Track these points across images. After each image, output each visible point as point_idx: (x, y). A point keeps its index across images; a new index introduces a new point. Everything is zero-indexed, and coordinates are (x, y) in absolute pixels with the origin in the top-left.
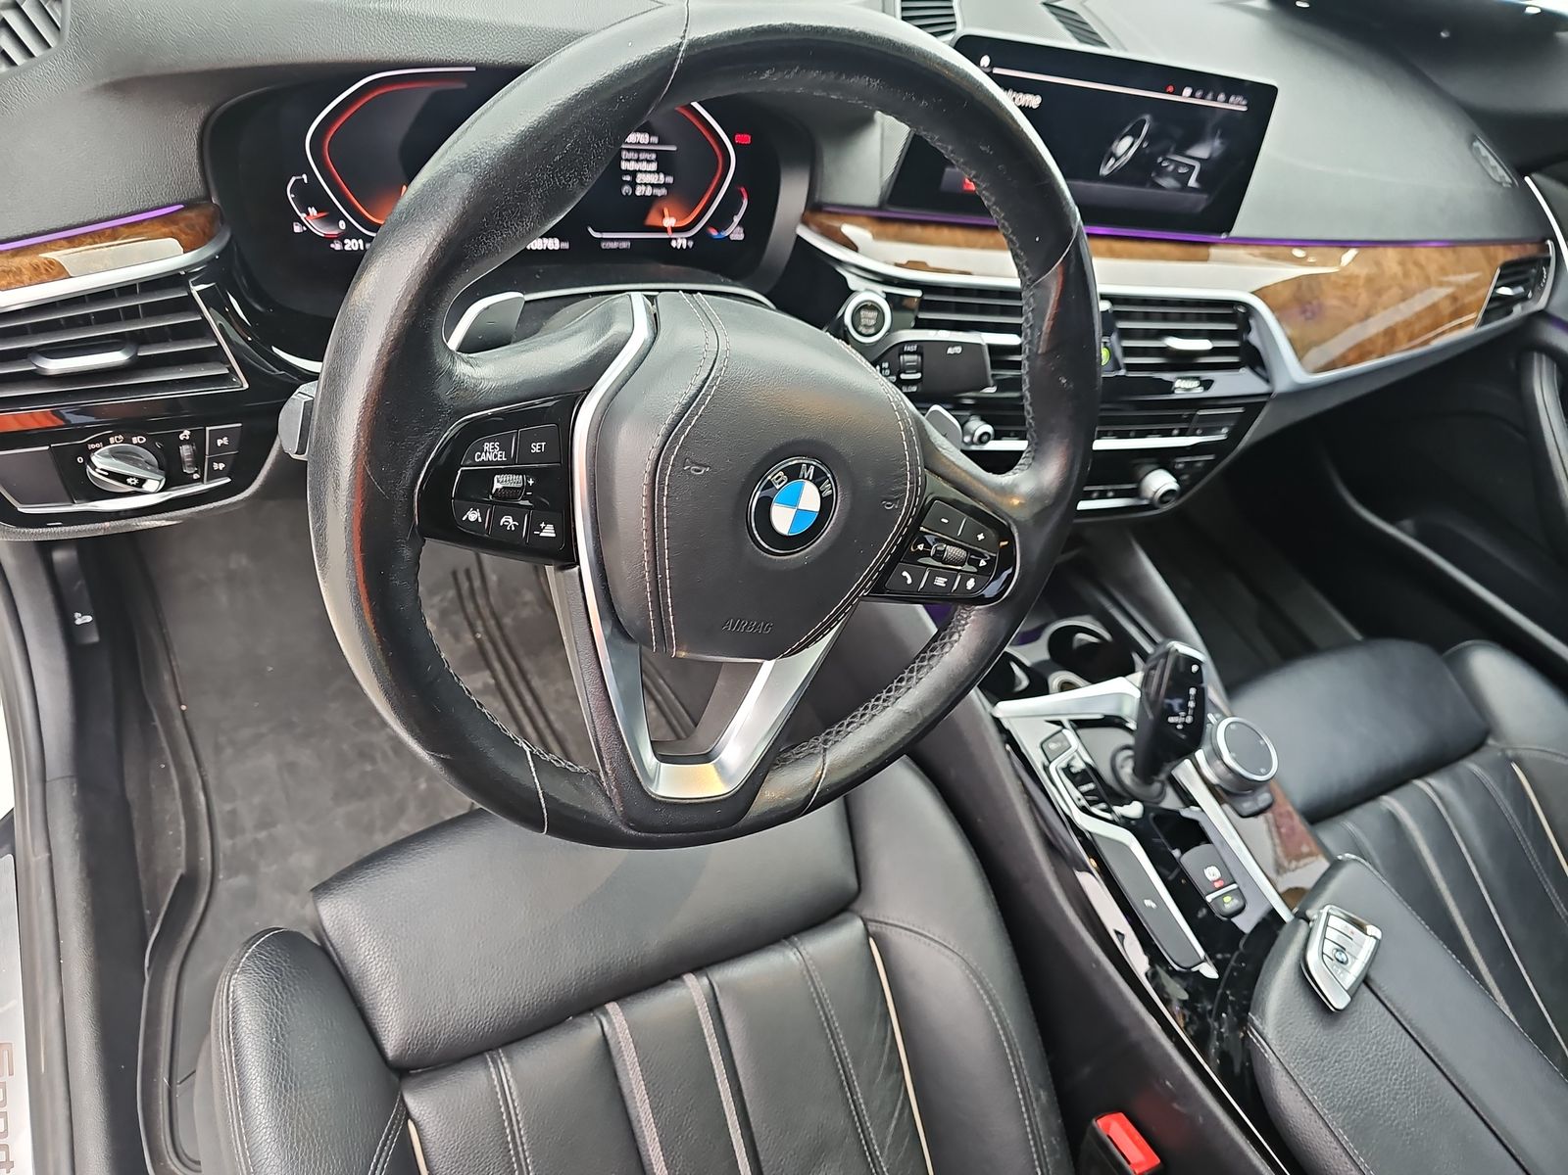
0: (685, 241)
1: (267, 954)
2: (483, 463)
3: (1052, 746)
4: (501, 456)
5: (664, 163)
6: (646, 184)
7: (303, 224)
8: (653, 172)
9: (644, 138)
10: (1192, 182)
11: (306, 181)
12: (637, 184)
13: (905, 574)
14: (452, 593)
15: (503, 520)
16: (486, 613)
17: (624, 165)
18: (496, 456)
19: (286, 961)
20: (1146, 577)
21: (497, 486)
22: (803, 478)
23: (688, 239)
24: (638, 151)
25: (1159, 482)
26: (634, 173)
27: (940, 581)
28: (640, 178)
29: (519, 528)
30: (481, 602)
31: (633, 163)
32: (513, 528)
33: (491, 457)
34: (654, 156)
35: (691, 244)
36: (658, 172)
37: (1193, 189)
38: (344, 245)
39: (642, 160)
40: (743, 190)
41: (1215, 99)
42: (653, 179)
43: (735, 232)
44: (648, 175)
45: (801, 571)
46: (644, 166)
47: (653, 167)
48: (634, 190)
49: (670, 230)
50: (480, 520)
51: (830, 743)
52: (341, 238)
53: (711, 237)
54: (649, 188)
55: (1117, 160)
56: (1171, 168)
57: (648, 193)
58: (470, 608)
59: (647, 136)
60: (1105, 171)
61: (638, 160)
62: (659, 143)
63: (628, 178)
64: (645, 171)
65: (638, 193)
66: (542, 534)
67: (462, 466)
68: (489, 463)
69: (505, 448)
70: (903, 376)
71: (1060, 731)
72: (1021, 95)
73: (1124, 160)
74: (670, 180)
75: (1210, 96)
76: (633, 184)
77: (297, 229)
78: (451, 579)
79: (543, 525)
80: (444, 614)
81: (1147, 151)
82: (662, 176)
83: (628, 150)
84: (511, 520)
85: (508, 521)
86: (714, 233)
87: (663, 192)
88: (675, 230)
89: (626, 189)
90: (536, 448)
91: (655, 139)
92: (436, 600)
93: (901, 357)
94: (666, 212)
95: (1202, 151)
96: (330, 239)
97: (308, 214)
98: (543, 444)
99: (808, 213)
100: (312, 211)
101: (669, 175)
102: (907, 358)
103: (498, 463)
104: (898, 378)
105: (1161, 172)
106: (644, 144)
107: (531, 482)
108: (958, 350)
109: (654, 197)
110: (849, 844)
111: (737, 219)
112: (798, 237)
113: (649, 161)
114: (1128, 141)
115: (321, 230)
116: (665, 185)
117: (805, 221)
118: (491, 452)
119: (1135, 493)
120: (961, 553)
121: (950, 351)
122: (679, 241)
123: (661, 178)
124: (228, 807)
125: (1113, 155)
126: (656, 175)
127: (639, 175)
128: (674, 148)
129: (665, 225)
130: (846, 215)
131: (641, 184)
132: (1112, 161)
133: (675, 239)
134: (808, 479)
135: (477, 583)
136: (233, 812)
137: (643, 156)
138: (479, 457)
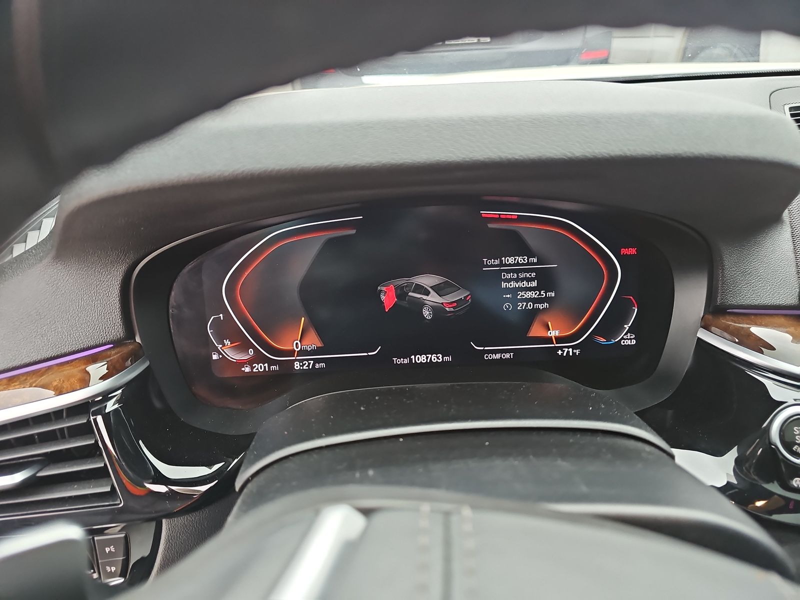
0: (571, 350)
5: (545, 280)
6: (527, 300)
7: (220, 353)
8: (535, 289)
9: (522, 259)
11: (222, 319)
12: (518, 300)
17: (504, 285)
23: (574, 347)
24: (518, 271)
26: (514, 291)
28: (521, 295)
31: (512, 282)
34: (533, 275)
35: (577, 352)
36: (539, 288)
38: (252, 368)
39: (522, 279)
40: (632, 299)
42: (534, 295)
43: (628, 340)
44: (529, 292)
46: (524, 284)
47: (534, 283)
48: (515, 306)
49: (554, 341)
52: (250, 362)
54: (530, 303)
57: (530, 308)
59: (526, 257)
61: (517, 280)
62: (538, 263)
63: (508, 296)
64: (526, 289)
65: (519, 309)
74: (551, 294)
76: (515, 301)
77: (215, 357)
82: (543, 291)
83: (508, 271)
87: (545, 305)
88: (559, 340)
89: (508, 306)
91: (534, 260)
94: (549, 323)
96: (242, 363)
97: (224, 345)
99: (710, 317)
100: (227, 342)
101: (550, 290)
106: (523, 265)
109: (536, 312)
111: (626, 327)
112: (700, 340)
113: (529, 280)
115: (234, 356)
116: (546, 299)
117: (706, 327)
122: (565, 350)
123: (542, 294)
126: (537, 291)
127: (520, 293)
128: (554, 266)
129: (550, 336)
131: (522, 300)
133: (561, 348)
137: (522, 276)
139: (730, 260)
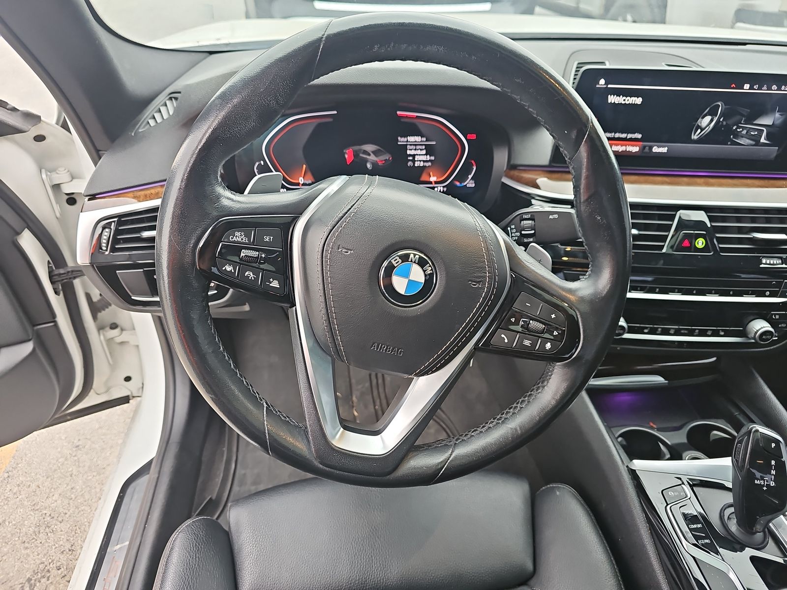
1: (195, 526)
2: (234, 242)
3: (671, 493)
4: (245, 240)
5: (429, 150)
6: (420, 161)
8: (424, 155)
9: (418, 139)
10: (763, 140)
11: (263, 164)
12: (416, 161)
13: (503, 336)
14: (367, 384)
15: (247, 273)
16: (383, 396)
17: (409, 152)
18: (242, 239)
19: (202, 532)
20: (764, 395)
21: (242, 254)
22: (411, 261)
23: (443, 187)
24: (416, 145)
25: (760, 326)
26: (414, 156)
27: (527, 343)
28: (417, 158)
29: (257, 279)
30: (381, 390)
31: (413, 151)
32: (253, 279)
33: (239, 240)
34: (424, 147)
35: (445, 189)
36: (426, 154)
37: (764, 145)
39: (418, 150)
40: (473, 162)
41: (769, 89)
42: (424, 158)
43: (470, 183)
44: (421, 157)
45: (416, 318)
46: (419, 152)
47: (424, 152)
48: (414, 164)
49: (433, 183)
50: (233, 271)
51: (459, 441)
53: (456, 186)
54: (422, 163)
55: (702, 130)
56: (744, 132)
57: (422, 165)
58: (375, 393)
59: (420, 137)
60: (695, 137)
61: (415, 149)
62: (426, 141)
63: (411, 158)
64: (420, 155)
65: (416, 165)
66: (271, 285)
67: (222, 242)
68: (238, 242)
69: (248, 235)
70: (523, 232)
71: (680, 485)
72: (629, 98)
73: (708, 130)
74: (433, 158)
75: (765, 87)
76: (414, 161)
78: (368, 377)
79: (271, 280)
80: (363, 394)
81: (725, 123)
82: (428, 156)
83: (411, 145)
84: (251, 274)
85: (250, 274)
86: (458, 184)
87: (430, 164)
88: (436, 183)
89: (410, 164)
90: (267, 239)
91: (424, 139)
92: (360, 387)
93: (522, 222)
94: (431, 174)
95: (767, 121)
98: (272, 238)
99: (508, 170)
101: (432, 156)
102: (525, 222)
103: (243, 243)
104: (521, 233)
105: (737, 135)
106: (418, 142)
107: (263, 256)
108: (556, 216)
109: (424, 167)
110: (531, 541)
111: (470, 177)
112: (503, 183)
113: (421, 150)
114: (708, 118)
116: (430, 161)
117: (506, 175)
118: (238, 237)
119: (743, 334)
120: (541, 326)
121: (551, 217)
122: (439, 188)
123: (428, 158)
124: (243, 472)
125: (699, 127)
126: (425, 156)
127: (416, 157)
128: (434, 143)
129: (431, 181)
130: (529, 170)
131: (418, 161)
132: (699, 131)
133: (437, 187)
134: (415, 262)
135: (380, 381)
136: (245, 474)
137: (418, 147)
138: (232, 238)
139: (517, 142)
